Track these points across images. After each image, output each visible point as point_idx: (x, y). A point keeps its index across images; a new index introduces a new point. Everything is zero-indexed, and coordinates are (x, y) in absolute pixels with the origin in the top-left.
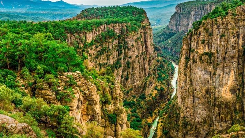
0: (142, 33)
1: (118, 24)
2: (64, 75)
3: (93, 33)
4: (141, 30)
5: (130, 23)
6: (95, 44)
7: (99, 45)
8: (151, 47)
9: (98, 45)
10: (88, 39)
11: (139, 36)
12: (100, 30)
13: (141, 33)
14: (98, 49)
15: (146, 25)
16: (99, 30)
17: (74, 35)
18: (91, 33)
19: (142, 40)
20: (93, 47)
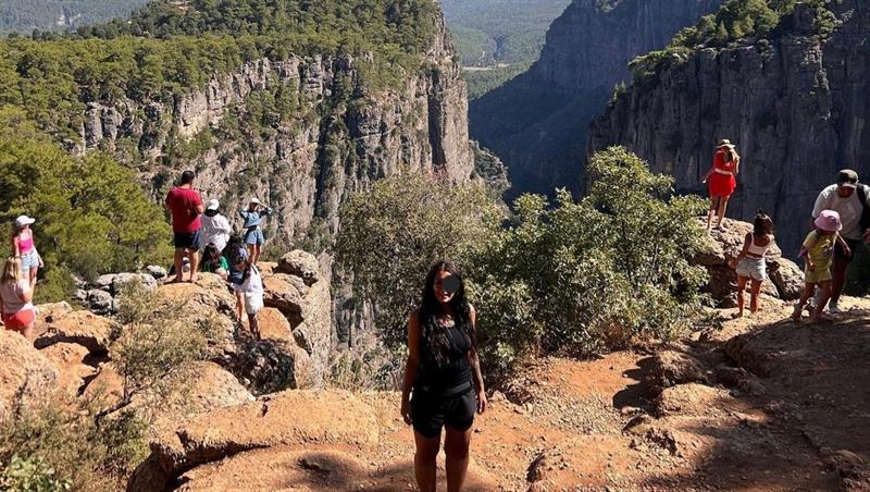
0: (422, 98)
1: (319, 58)
2: (100, 286)
3: (208, 97)
4: (418, 84)
5: (371, 53)
6: (216, 147)
7: (237, 151)
8: (459, 156)
9: (231, 150)
10: (186, 125)
11: (408, 109)
12: (242, 80)
13: (418, 95)
14: (230, 168)
15: (440, 63)
16: (236, 82)
17: (117, 108)
18: (202, 97)
19: (420, 127)
20: (208, 160)
